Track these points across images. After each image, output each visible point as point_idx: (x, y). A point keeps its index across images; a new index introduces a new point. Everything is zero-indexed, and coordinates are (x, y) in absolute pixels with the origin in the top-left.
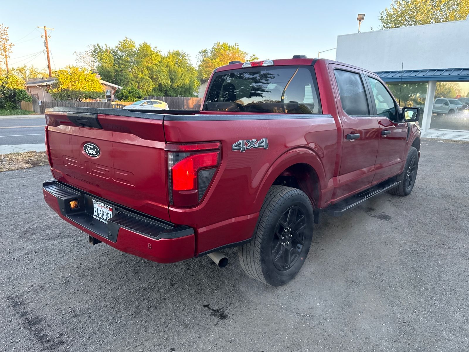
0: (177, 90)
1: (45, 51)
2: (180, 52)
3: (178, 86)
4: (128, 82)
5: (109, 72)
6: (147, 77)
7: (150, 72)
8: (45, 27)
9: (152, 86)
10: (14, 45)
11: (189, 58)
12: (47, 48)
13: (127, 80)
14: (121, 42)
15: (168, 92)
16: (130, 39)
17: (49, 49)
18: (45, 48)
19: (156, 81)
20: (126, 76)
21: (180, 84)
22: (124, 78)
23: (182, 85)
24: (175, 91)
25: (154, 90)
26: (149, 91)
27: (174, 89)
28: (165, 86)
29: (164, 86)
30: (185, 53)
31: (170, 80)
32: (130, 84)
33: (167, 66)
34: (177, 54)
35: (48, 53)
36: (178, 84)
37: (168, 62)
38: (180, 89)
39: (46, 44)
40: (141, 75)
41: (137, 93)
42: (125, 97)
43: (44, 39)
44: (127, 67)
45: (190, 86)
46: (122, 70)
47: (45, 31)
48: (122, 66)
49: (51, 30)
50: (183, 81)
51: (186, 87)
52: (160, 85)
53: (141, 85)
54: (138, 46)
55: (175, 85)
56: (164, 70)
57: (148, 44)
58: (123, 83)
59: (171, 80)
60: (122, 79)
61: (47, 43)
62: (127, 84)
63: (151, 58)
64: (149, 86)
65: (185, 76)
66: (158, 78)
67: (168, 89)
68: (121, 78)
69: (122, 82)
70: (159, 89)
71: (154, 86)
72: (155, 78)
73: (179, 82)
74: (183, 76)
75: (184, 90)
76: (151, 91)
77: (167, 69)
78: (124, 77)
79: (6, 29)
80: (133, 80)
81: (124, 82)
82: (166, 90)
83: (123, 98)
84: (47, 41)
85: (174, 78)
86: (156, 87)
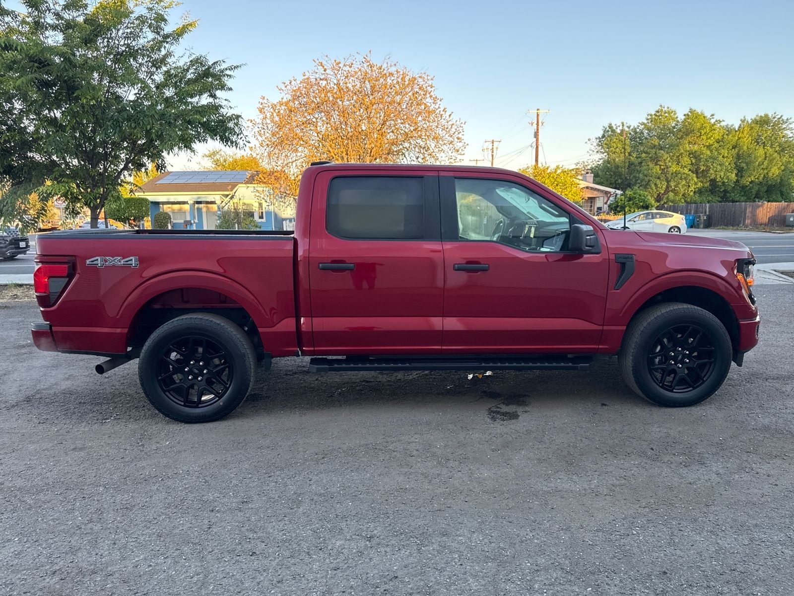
0: (750, 189)
1: (533, 145)
2: (770, 115)
3: (752, 182)
4: (649, 181)
5: (617, 167)
6: (686, 171)
7: (694, 161)
8: (538, 110)
9: (696, 184)
10: (468, 145)
11: (790, 126)
12: (537, 140)
13: (647, 179)
14: (651, 115)
15: (728, 195)
16: (668, 108)
17: (540, 141)
18: (535, 139)
19: (705, 177)
20: (646, 172)
21: (757, 178)
22: (641, 176)
23: (761, 178)
24: (745, 192)
25: (700, 192)
26: (689, 195)
27: (743, 187)
28: (723, 183)
29: (720, 184)
30: (782, 116)
31: (735, 172)
32: (653, 185)
33: (734, 147)
34: (763, 121)
35: (537, 147)
36: (752, 177)
37: (739, 138)
38: (756, 188)
39: (536, 135)
40: (674, 168)
41: (642, 199)
42: (621, 208)
43: (535, 126)
44: (650, 155)
45: (782, 180)
46: (641, 163)
47: (538, 115)
48: (644, 155)
49: (546, 112)
50: (766, 171)
51: (770, 183)
52: (713, 182)
53: (672, 184)
54: (681, 117)
55: (746, 181)
56: (726, 155)
57: (699, 111)
58: (639, 183)
59: (739, 171)
60: (639, 177)
61: (538, 132)
62: (647, 184)
63: (701, 135)
64: (689, 186)
65: (771, 161)
66: (707, 171)
67: (729, 189)
68: (637, 175)
69: (639, 181)
70: (710, 190)
71: (700, 185)
72: (703, 170)
73: (755, 173)
74: (766, 163)
75: (765, 188)
76: (692, 194)
77: (734, 152)
78: (643, 173)
79: (462, 125)
80: (659, 178)
81: (642, 182)
82: (725, 191)
83: (618, 209)
84: (538, 130)
85: (745, 168)
86: (703, 187)
